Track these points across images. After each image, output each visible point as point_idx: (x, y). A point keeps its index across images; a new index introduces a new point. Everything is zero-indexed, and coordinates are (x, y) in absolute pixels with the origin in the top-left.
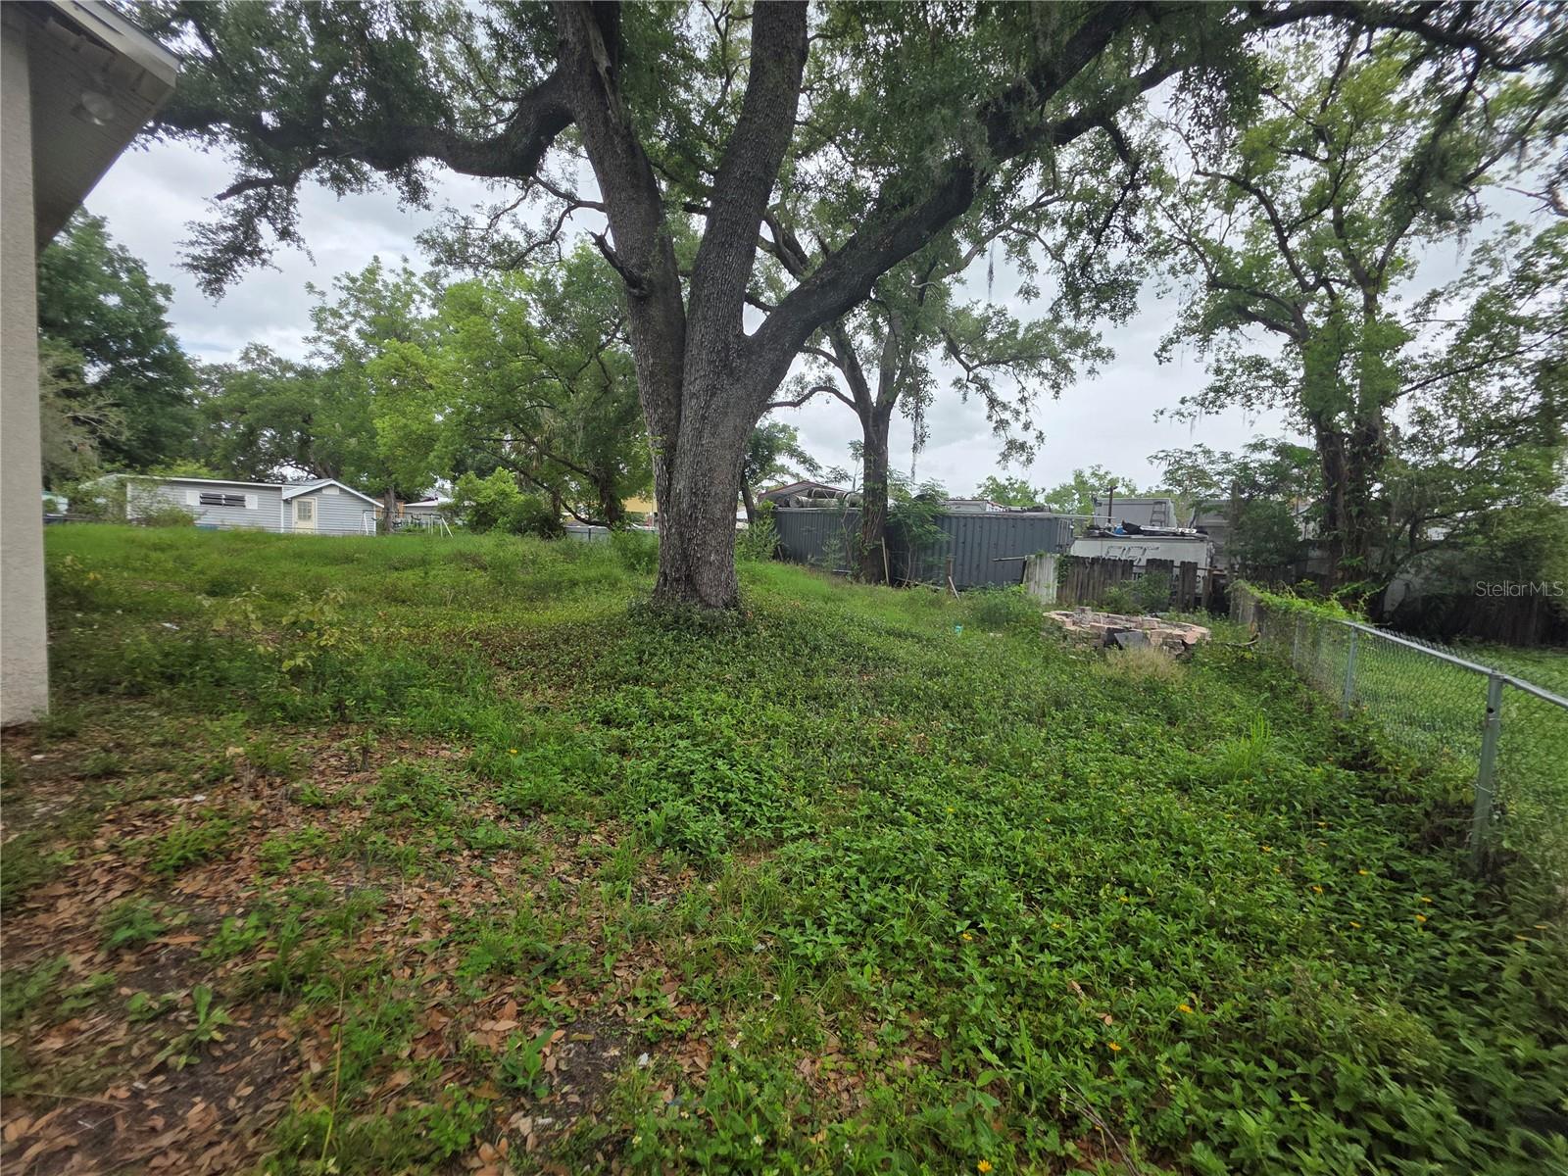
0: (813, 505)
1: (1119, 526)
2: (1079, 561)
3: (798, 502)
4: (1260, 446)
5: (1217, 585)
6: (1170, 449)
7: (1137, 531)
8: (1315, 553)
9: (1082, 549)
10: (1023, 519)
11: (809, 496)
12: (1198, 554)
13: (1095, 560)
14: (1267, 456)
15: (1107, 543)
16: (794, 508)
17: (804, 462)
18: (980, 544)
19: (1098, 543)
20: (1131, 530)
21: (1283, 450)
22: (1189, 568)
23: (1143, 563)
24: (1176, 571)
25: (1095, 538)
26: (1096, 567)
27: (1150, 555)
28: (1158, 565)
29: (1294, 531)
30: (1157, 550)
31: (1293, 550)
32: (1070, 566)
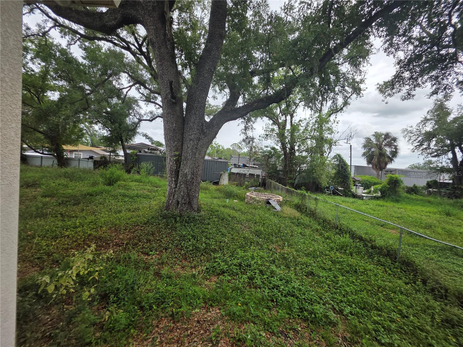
0: (151, 153)
1: (242, 165)
2: (233, 173)
3: (145, 151)
4: (267, 147)
5: (264, 180)
7: (246, 166)
8: (281, 173)
9: (235, 170)
10: (219, 162)
11: (149, 150)
12: (258, 172)
14: (269, 149)
15: (240, 169)
16: (142, 153)
17: (148, 139)
18: (207, 168)
20: (244, 166)
21: (273, 149)
22: (258, 176)
23: (248, 174)
24: (255, 177)
25: (237, 168)
26: (238, 175)
27: (249, 172)
28: (252, 175)
29: (277, 167)
30: (252, 171)
31: (277, 172)
32: (231, 174)
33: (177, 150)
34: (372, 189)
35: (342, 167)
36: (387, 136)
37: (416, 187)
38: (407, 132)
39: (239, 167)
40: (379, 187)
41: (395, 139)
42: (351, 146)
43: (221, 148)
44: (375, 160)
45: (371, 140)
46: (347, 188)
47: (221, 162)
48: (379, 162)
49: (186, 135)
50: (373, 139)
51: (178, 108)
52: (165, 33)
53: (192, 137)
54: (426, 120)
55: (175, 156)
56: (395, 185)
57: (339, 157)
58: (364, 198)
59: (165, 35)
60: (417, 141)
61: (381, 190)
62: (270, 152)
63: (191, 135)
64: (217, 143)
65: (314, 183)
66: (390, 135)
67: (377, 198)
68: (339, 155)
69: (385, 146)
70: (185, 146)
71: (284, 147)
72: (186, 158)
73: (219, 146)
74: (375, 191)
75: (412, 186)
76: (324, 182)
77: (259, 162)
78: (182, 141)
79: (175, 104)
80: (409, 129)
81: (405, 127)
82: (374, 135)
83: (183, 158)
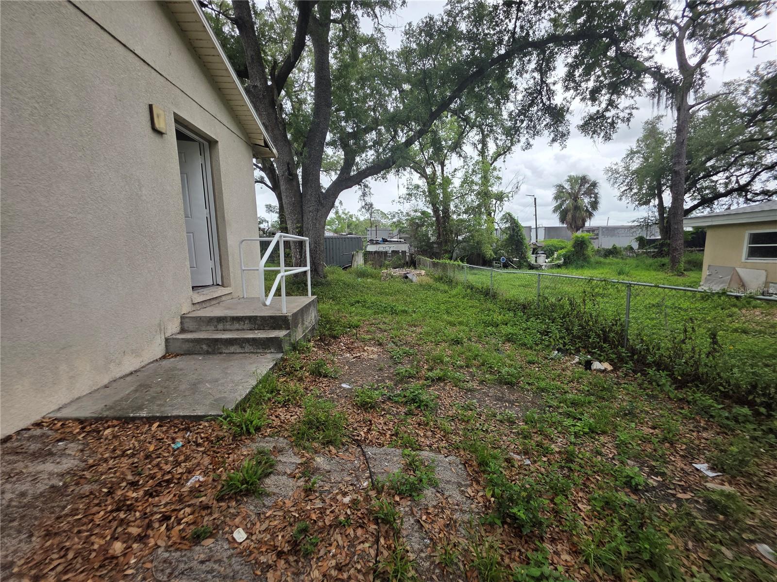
1: (381, 239)
2: (370, 253)
4: (416, 211)
5: (412, 258)
6: (392, 211)
7: (387, 241)
8: (435, 246)
9: (371, 248)
10: (348, 238)
12: (404, 247)
13: (375, 252)
14: (418, 214)
15: (378, 246)
19: (375, 246)
20: (385, 241)
21: (423, 213)
22: (404, 252)
23: (390, 252)
24: (400, 254)
25: (374, 244)
26: (376, 254)
27: (392, 249)
28: (395, 252)
29: (429, 239)
30: (394, 247)
31: (430, 245)
32: (367, 255)
33: (298, 222)
34: (555, 256)
35: (514, 230)
36: (584, 180)
37: (615, 248)
38: (613, 173)
39: (377, 243)
40: (563, 252)
41: (594, 185)
42: (535, 199)
43: (354, 219)
44: (569, 216)
45: (564, 188)
46: (523, 258)
47: (352, 238)
48: (574, 218)
49: (305, 208)
50: (567, 186)
51: (295, 183)
52: (276, 117)
53: (311, 209)
54: (632, 153)
55: (297, 228)
56: (582, 248)
57: (509, 217)
58: (543, 267)
59: (276, 118)
60: (625, 183)
61: (565, 256)
62: (420, 218)
63: (310, 206)
64: (346, 212)
65: (479, 255)
66: (588, 178)
67: (559, 266)
68: (509, 214)
69: (583, 194)
70: (305, 218)
71: (436, 211)
72: (307, 229)
73: (351, 216)
74: (558, 258)
75: (610, 247)
76: (489, 253)
77: (407, 233)
78: (302, 213)
79: (292, 180)
80: (614, 167)
81: (608, 165)
82: (568, 181)
83: (304, 229)
